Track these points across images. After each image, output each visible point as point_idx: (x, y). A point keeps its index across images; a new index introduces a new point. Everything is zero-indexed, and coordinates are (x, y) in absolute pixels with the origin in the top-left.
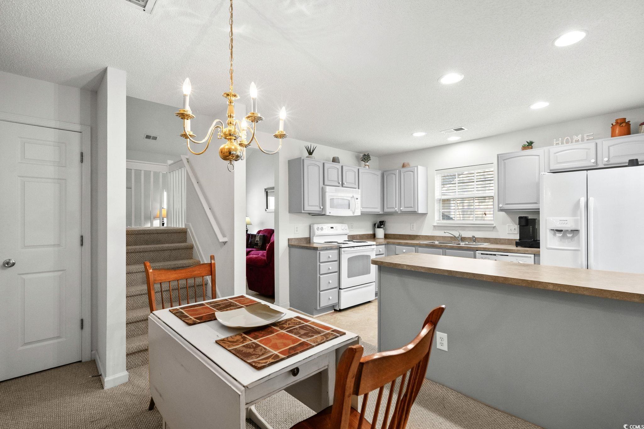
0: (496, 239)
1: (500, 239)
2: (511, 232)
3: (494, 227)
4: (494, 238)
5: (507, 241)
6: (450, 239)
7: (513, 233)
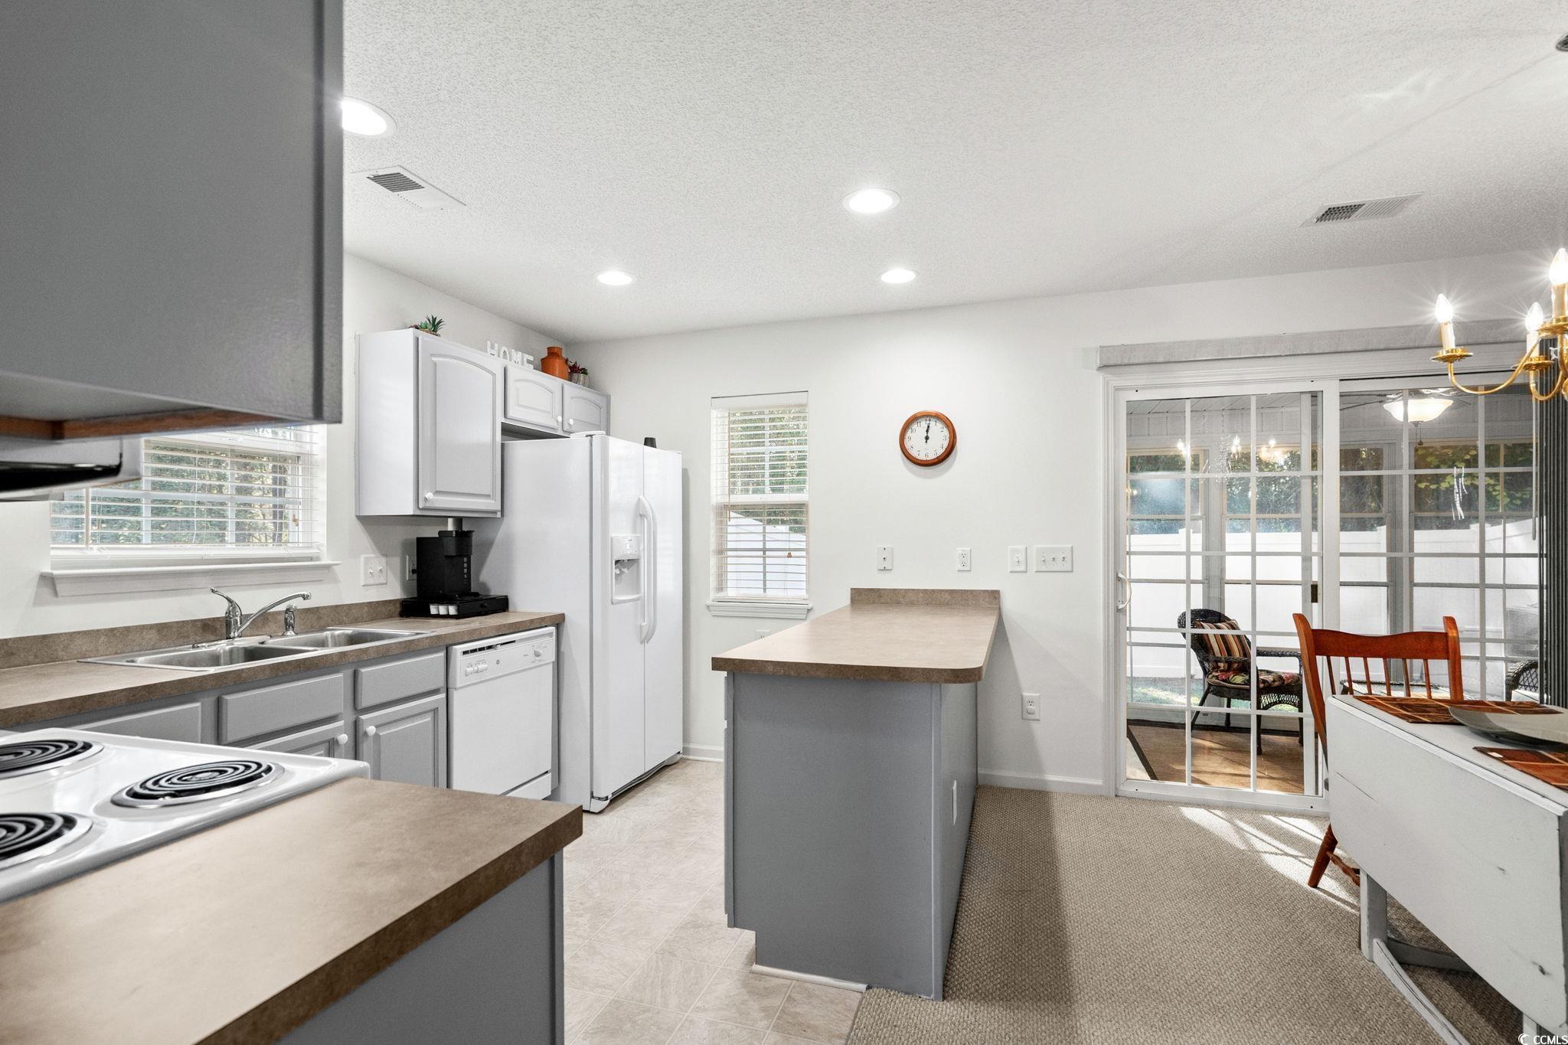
0: (336, 606)
1: (350, 606)
2: (372, 581)
3: (328, 567)
4: (332, 607)
5: (366, 609)
6: (153, 635)
7: (377, 582)
